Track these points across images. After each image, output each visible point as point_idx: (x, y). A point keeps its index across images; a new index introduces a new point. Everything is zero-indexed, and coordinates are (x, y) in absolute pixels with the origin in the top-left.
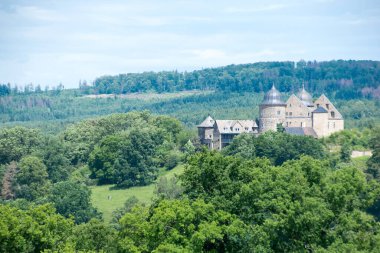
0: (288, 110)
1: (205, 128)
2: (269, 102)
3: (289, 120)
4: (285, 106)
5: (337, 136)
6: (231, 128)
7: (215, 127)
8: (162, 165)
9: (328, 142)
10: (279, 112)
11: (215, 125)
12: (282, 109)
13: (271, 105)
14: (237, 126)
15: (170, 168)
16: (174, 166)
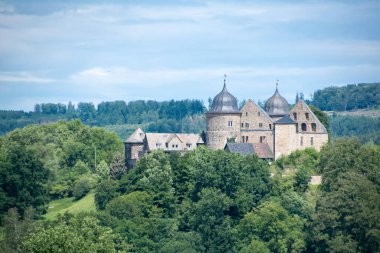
0: (244, 120)
1: (131, 144)
2: (218, 110)
3: (245, 134)
4: (240, 114)
5: (298, 156)
6: (167, 144)
7: (145, 143)
8: (70, 195)
9: (287, 163)
10: (230, 123)
11: (145, 139)
12: (236, 119)
13: (220, 114)
14: (175, 141)
15: (78, 198)
16: (83, 196)
